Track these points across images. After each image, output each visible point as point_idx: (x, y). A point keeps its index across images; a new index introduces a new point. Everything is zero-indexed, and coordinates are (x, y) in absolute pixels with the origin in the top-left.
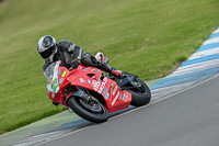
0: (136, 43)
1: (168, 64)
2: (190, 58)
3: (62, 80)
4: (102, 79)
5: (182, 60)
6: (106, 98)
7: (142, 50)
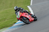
0: (5, 19)
1: (12, 24)
2: (17, 22)
3: (20, 15)
4: (28, 15)
5: (15, 23)
6: (29, 19)
7: (6, 21)
